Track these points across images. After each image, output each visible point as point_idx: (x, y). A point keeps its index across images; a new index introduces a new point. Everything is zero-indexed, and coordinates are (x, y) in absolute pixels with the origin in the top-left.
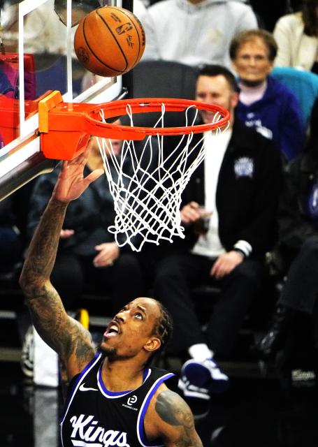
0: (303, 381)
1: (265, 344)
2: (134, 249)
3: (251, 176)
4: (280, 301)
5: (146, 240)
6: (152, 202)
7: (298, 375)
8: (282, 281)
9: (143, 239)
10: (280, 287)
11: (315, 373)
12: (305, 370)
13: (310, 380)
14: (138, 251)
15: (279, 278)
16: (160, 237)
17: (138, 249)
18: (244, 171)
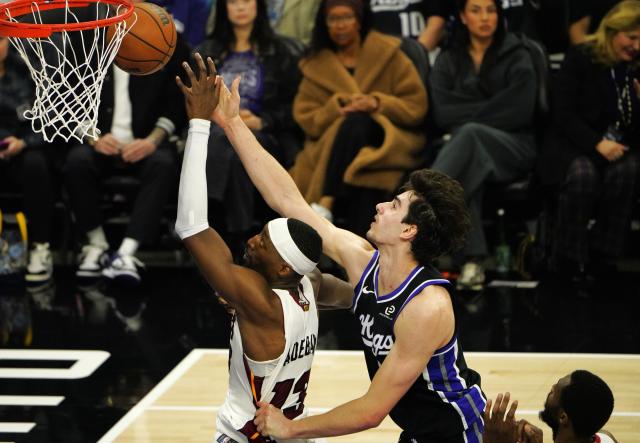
2: (46, 138)
5: (58, 132)
6: (71, 97)
9: (55, 131)
16: (72, 134)
17: (50, 140)
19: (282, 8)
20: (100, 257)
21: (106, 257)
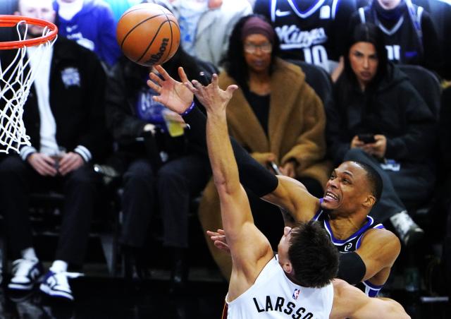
16: (9, 147)
18: (71, 81)
19: (196, 30)
20: (31, 271)
21: (36, 271)
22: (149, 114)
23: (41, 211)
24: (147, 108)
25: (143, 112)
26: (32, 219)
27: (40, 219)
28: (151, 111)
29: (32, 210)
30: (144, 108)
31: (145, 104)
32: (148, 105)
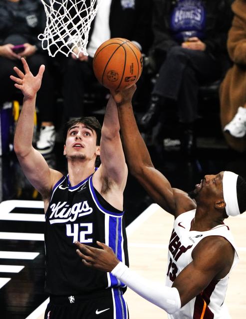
0: (171, 146)
1: (145, 120)
2: (50, 54)
3: (134, 8)
4: (155, 91)
7: (168, 143)
8: (155, 78)
9: (58, 49)
10: (154, 81)
11: (181, 141)
12: (173, 139)
13: (177, 146)
14: (52, 56)
15: (153, 75)
16: (71, 51)
17: (53, 55)
18: (128, 4)
22: (180, 24)
23: (93, 96)
24: (179, 21)
25: (176, 23)
26: (86, 101)
27: (91, 102)
28: (182, 22)
29: (86, 95)
30: (176, 20)
31: (178, 18)
32: (180, 18)
